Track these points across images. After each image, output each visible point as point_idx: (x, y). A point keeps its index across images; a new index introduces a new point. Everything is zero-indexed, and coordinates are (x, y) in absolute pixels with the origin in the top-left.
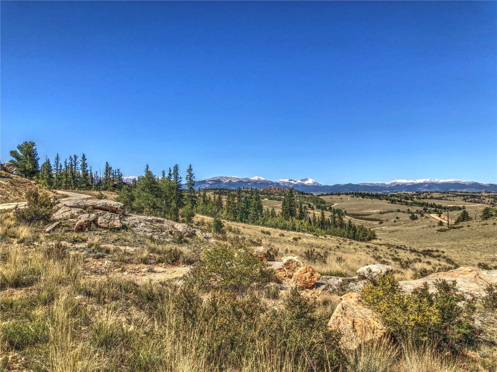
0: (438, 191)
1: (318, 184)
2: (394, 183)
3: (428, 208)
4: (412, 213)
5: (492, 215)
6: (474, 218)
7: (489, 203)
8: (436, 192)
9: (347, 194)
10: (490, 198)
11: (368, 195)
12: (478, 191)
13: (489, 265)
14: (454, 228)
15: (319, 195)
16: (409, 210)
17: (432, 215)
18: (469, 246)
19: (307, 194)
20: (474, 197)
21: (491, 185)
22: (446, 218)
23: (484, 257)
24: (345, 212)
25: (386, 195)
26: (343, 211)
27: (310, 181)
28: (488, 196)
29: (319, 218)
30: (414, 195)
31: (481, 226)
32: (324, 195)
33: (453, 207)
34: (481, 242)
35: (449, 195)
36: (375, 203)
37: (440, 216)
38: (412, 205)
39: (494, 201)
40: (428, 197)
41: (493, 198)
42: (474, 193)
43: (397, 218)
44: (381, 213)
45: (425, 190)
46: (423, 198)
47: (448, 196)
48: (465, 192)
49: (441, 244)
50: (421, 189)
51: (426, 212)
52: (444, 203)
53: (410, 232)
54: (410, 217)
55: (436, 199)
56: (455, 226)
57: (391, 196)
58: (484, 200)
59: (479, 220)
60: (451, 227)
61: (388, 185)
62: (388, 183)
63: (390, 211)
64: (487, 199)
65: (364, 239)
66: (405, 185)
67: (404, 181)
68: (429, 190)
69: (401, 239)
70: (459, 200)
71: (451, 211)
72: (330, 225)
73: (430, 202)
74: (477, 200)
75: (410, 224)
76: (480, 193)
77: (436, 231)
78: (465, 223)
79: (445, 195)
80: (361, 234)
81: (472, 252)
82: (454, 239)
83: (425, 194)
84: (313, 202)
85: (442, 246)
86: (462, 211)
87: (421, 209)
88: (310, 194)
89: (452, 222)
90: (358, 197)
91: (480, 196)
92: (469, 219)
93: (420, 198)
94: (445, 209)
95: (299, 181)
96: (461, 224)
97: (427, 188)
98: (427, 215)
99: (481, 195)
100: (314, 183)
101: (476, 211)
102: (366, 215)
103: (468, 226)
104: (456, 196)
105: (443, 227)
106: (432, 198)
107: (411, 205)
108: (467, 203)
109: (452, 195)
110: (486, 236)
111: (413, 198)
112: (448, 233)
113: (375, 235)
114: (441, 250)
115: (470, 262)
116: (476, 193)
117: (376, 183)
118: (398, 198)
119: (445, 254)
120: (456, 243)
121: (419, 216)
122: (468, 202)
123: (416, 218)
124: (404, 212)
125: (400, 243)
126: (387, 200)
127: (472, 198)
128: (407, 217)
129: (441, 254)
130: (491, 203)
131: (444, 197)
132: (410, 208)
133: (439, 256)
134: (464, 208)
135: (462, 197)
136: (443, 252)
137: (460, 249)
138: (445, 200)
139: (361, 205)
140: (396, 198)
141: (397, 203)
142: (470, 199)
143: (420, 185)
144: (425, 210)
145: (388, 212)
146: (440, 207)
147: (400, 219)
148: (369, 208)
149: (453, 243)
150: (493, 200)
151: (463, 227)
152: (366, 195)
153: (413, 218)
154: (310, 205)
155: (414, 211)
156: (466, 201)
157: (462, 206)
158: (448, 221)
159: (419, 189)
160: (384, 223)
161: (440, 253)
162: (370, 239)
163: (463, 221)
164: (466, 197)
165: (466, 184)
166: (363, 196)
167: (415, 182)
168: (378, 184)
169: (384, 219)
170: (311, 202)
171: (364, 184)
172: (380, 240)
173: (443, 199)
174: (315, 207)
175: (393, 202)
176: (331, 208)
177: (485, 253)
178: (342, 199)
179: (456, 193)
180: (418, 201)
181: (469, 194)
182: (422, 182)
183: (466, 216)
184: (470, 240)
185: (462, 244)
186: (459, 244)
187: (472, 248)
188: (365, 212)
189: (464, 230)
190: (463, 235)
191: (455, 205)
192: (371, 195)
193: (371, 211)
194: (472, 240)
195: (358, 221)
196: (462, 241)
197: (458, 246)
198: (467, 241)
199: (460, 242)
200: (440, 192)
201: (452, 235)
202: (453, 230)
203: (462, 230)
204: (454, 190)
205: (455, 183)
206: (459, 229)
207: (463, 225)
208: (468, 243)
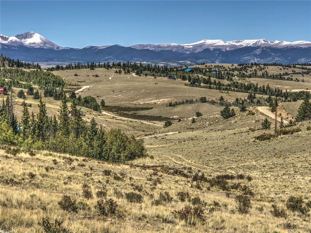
0: (277, 63)
1: (53, 45)
2: (201, 45)
3: (257, 96)
4: (228, 105)
8: (275, 64)
9: (107, 67)
11: (148, 68)
14: (285, 133)
15: (52, 69)
16: (222, 99)
17: (261, 109)
19: (28, 66)
22: (284, 115)
24: (103, 102)
25: (183, 70)
26: (99, 102)
27: (36, 39)
29: (33, 116)
30: (236, 69)
32: (62, 69)
35: (297, 70)
36: (160, 85)
37: (273, 110)
38: (227, 89)
40: (260, 73)
43: (199, 114)
44: (171, 105)
45: (256, 60)
46: (250, 76)
47: (294, 73)
49: (254, 163)
50: (249, 58)
51: (252, 102)
52: (286, 87)
53: (209, 142)
54: (222, 112)
55: (274, 77)
56: (290, 129)
57: (192, 71)
60: (280, 132)
61: (188, 50)
62: (189, 45)
63: (187, 101)
65: (119, 157)
66: (219, 50)
67: (219, 42)
68: (262, 61)
69: (188, 156)
71: (294, 100)
72: (55, 130)
73: (260, 82)
77: (254, 139)
79: (290, 71)
80: (114, 148)
82: (278, 154)
83: (254, 68)
84: (39, 83)
85: (255, 168)
87: (244, 96)
88: (34, 67)
90: (129, 72)
93: (244, 76)
95: (13, 38)
96: (298, 125)
97: (260, 56)
98: (251, 108)
100: (45, 43)
102: (142, 109)
103: (309, 129)
104: (307, 74)
105: (267, 132)
106: (265, 76)
107: (226, 89)
109: (301, 71)
111: (233, 75)
112: (273, 142)
113: (143, 149)
117: (165, 44)
118: (204, 74)
120: (281, 161)
121: (237, 109)
123: (233, 115)
124: (213, 103)
126: (184, 78)
128: (216, 111)
131: (287, 74)
132: (224, 95)
136: (250, 179)
138: (288, 79)
139: (135, 89)
140: (200, 76)
141: (202, 84)
143: (248, 50)
144: (251, 97)
145: (183, 103)
146: (279, 93)
147: (204, 117)
148: (148, 94)
149: (275, 160)
151: (300, 130)
152: (145, 69)
153: (227, 114)
154: (31, 89)
155: (232, 100)
159: (246, 58)
162: (132, 156)
163: (303, 119)
166: (139, 70)
167: (238, 44)
168: (169, 46)
169: (175, 117)
170: (34, 83)
172: (152, 157)
173: (284, 79)
174: (42, 92)
175: (194, 83)
176: (73, 95)
178: (97, 76)
179: (308, 67)
180: (240, 82)
182: (251, 45)
183: (308, 110)
184: (305, 155)
185: (290, 162)
186: (285, 162)
187: (303, 169)
188: (141, 103)
189: (300, 136)
190: (297, 145)
191: (304, 89)
192: (154, 70)
193: (152, 101)
194: (308, 154)
195: (126, 122)
196: (292, 157)
197: (283, 165)
198: (299, 156)
199: (287, 158)
200: (281, 65)
201: (278, 147)
202: (282, 136)
203: (297, 136)
204: (306, 60)
205: (308, 47)
206: (292, 134)
207: (302, 126)
208: (299, 160)
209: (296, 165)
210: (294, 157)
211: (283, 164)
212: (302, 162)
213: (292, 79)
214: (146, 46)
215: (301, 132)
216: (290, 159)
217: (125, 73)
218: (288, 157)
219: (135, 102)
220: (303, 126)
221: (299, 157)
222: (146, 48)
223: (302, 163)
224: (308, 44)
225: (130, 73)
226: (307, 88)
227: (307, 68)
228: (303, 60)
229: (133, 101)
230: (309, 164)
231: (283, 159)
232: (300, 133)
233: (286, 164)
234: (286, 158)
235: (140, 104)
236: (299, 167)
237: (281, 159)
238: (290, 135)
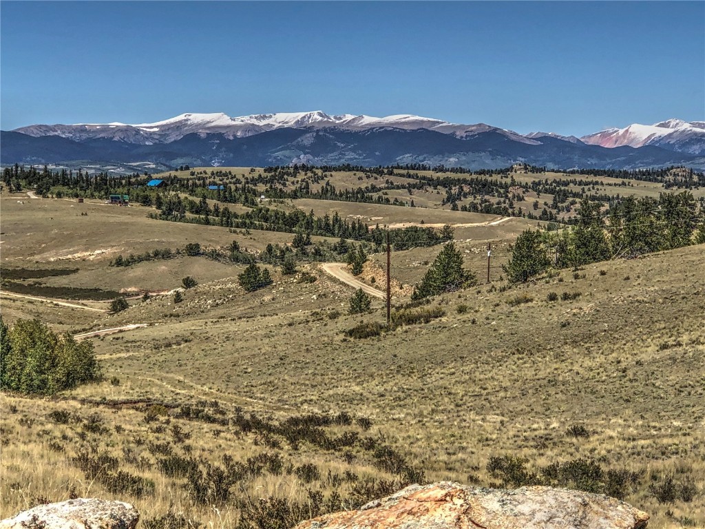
0: (353, 164)
2: (179, 126)
3: (314, 239)
4: (250, 261)
5: (547, 263)
6: (481, 276)
7: (537, 213)
8: (347, 168)
10: (539, 192)
11: (64, 180)
12: (500, 164)
13: (528, 465)
14: (411, 320)
16: (235, 247)
17: (326, 267)
18: (460, 390)
20: (484, 187)
21: (545, 139)
22: (381, 281)
23: (511, 433)
25: (143, 183)
28: (536, 185)
30: (261, 179)
31: (505, 308)
33: (408, 230)
34: (503, 374)
35: (397, 181)
36: (94, 217)
37: (357, 271)
38: (246, 224)
39: (555, 206)
40: (315, 188)
41: (552, 192)
42: (482, 172)
43: (188, 283)
44: (119, 262)
45: (303, 159)
46: (294, 195)
47: (391, 186)
48: (453, 170)
49: (357, 389)
50: (287, 153)
51: (305, 254)
52: (377, 219)
53: (239, 345)
54: (241, 277)
55: (347, 196)
56: (415, 311)
57: (164, 184)
58: (521, 199)
59: (499, 285)
60: (400, 318)
61: (150, 136)
62: (150, 126)
63: (156, 254)
64: (530, 199)
65: (44, 382)
66: (220, 136)
67: (220, 119)
68: (318, 161)
69: (198, 375)
70: (430, 204)
71: (400, 247)
73: (320, 209)
74: (494, 200)
75: (240, 310)
76: (504, 172)
77: (342, 336)
78: (452, 298)
79: (381, 182)
80: (31, 362)
81: (472, 415)
82: (406, 368)
83: (301, 176)
85: (362, 399)
86: (439, 248)
87: (284, 240)
89: (403, 294)
90: (19, 188)
91: (506, 187)
92: (467, 279)
93: (280, 195)
94: (379, 242)
96: (435, 302)
97: (313, 150)
98: (306, 267)
99: (509, 181)
101: (489, 248)
102: (55, 273)
103: (462, 310)
104: (420, 187)
105: (366, 319)
106: (327, 193)
107: (244, 225)
108: (459, 214)
109: (406, 181)
110: (523, 347)
111: (255, 193)
112: (387, 342)
113: (91, 363)
114: (360, 414)
115: (460, 455)
116: (490, 173)
117: (97, 124)
118: (192, 192)
119: (373, 431)
120: (414, 382)
121: (276, 270)
122: (464, 209)
123: (266, 283)
124: (215, 256)
125: (198, 392)
126: (146, 201)
127: (479, 192)
128: (228, 276)
129: (360, 430)
130: (545, 212)
131: (374, 189)
132: (240, 239)
133: (349, 440)
134: (448, 234)
135: (443, 192)
136: (366, 423)
137: (427, 408)
138: (379, 201)
139: (35, 227)
140: (182, 196)
141: (188, 215)
142: (470, 199)
143: (285, 136)
144: (299, 243)
145: (148, 258)
146: (359, 231)
147: (202, 287)
148: (66, 239)
149: (401, 380)
150: (549, 199)
151: (444, 314)
152: (56, 181)
153: (254, 282)
155: (257, 250)
156: (455, 208)
157: (440, 225)
158: (388, 290)
159: (280, 154)
160: (134, 306)
161: (354, 427)
162: (69, 382)
163: (443, 289)
164: (455, 190)
165: (459, 134)
166: (43, 183)
167: (262, 123)
168: (105, 129)
169: (131, 289)
171: (48, 128)
172: (116, 382)
173: (370, 200)
175: (171, 211)
177: (518, 414)
179: (421, 173)
180: (272, 208)
181: (468, 177)
182: (291, 123)
183: (453, 268)
184: (467, 369)
185: (436, 383)
186: (424, 385)
187: (472, 399)
188: (52, 259)
189: (445, 327)
190: (442, 347)
191: (414, 221)
192: (76, 183)
193: (76, 255)
194: (472, 366)
195: (19, 303)
196: (438, 373)
197: (423, 392)
198: (453, 370)
199: (428, 376)
200: (362, 170)
201: (401, 351)
202: (405, 327)
203: (440, 327)
204: (415, 159)
205: (418, 129)
206: (427, 322)
207: (443, 305)
208: (457, 379)
209: (453, 391)
210: (442, 373)
211: (423, 390)
212: (463, 383)
213: (387, 201)
214: (53, 129)
215: (446, 318)
216: (436, 377)
217: (11, 191)
218: (430, 374)
219: (37, 257)
220: (447, 303)
221: (454, 373)
222: (52, 134)
223: (465, 385)
224: (417, 123)
225: (23, 191)
226: (421, 219)
227: (419, 175)
228: (407, 159)
229: (32, 254)
230: (481, 388)
231: (419, 378)
232: (444, 319)
233: (429, 388)
234: (426, 375)
235: (49, 263)
236: (460, 395)
237: (415, 378)
238: (423, 324)
